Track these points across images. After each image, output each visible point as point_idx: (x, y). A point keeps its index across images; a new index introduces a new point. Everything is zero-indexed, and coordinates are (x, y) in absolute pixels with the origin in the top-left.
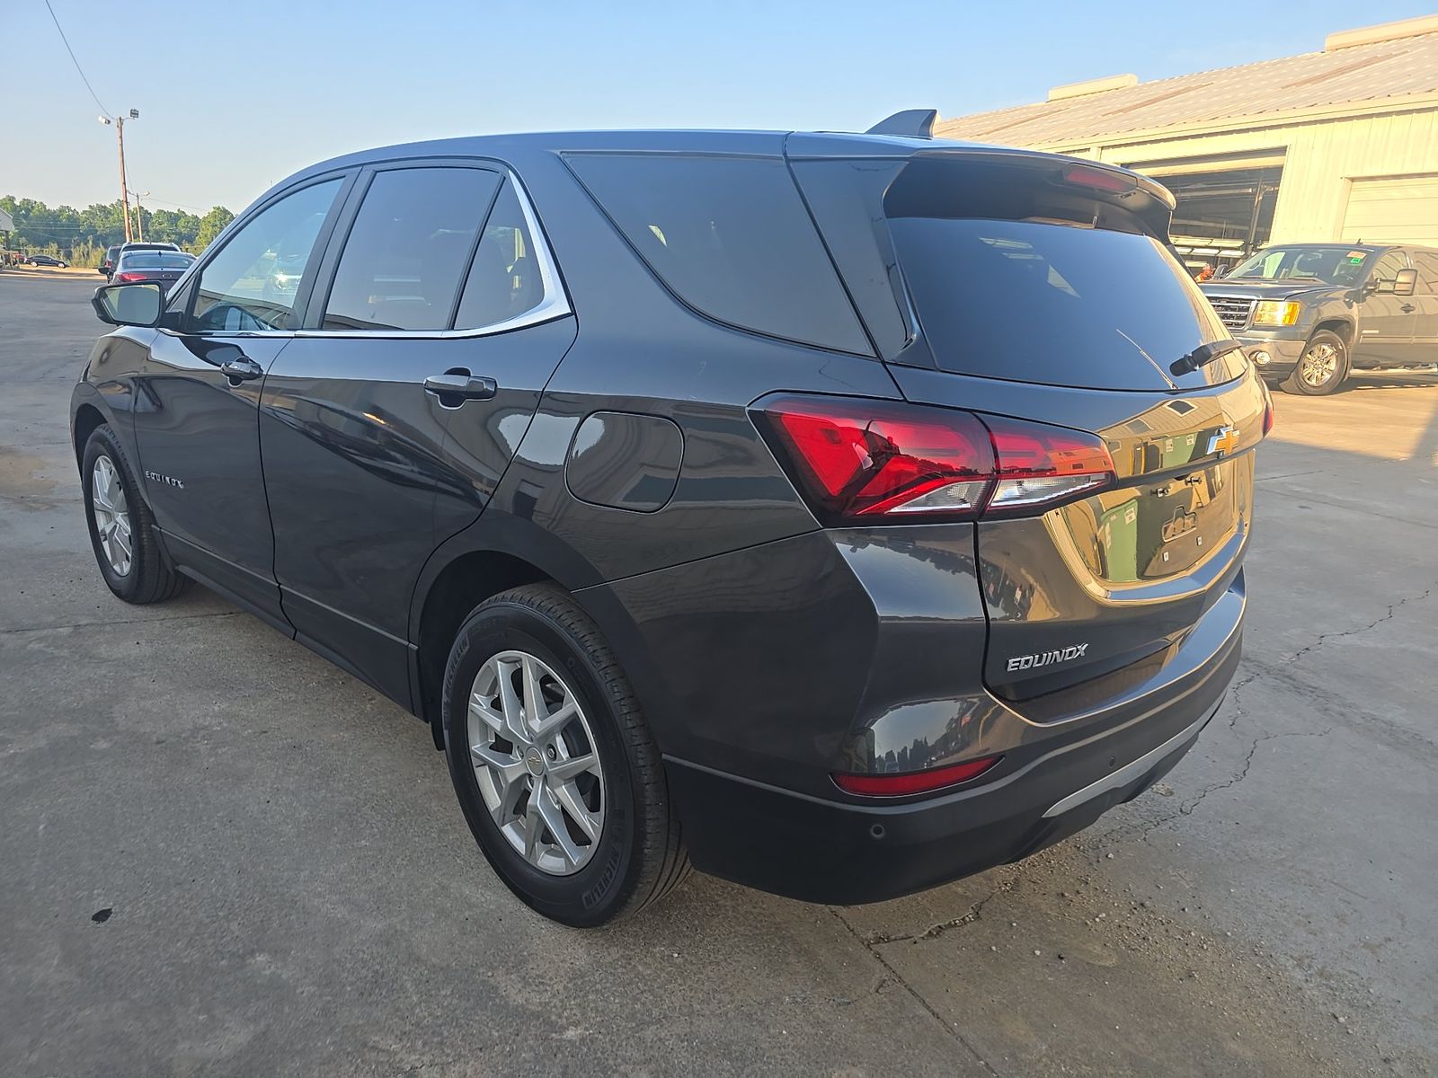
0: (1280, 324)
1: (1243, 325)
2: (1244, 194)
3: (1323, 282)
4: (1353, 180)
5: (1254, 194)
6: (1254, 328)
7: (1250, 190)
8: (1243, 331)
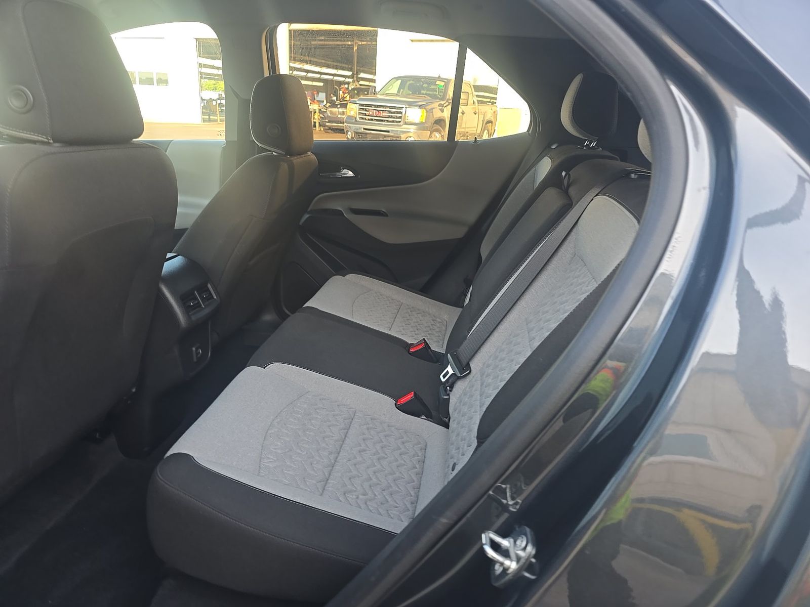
0: (417, 121)
1: (400, 122)
2: (346, 45)
3: (430, 98)
4: (412, 41)
5: (352, 45)
6: (406, 124)
7: (350, 43)
8: (400, 126)
